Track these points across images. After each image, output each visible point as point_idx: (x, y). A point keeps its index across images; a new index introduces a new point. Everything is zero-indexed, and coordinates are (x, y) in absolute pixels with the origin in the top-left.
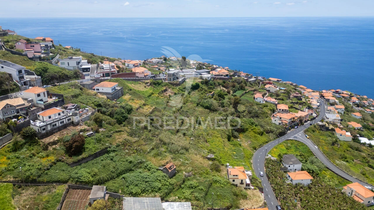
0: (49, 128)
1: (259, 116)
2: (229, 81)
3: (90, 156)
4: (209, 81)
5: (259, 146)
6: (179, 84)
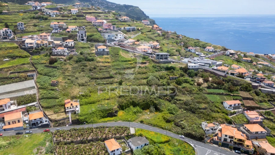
0: (56, 53)
1: (197, 113)
2: (220, 78)
3: (51, 66)
4: (189, 69)
5: (149, 124)
6: (158, 63)
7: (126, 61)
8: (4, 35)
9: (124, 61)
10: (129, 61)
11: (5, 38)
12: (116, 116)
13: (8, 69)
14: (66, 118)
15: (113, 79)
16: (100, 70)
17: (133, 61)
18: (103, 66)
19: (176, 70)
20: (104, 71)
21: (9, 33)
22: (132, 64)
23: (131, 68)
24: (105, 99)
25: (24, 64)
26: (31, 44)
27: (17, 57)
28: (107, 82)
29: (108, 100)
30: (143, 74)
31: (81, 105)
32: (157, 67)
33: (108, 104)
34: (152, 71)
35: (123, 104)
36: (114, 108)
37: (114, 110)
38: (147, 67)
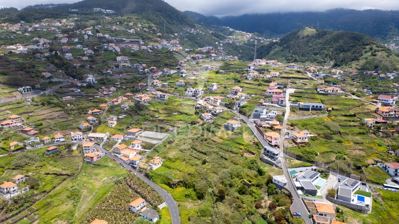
6: (261, 159)
7: (240, 144)
8: (194, 93)
9: (239, 144)
10: (243, 145)
11: (194, 96)
12: (173, 188)
13: (167, 121)
14: (145, 169)
15: (206, 156)
16: (208, 143)
17: (245, 147)
18: (213, 141)
19: (263, 176)
20: (210, 146)
21: (198, 92)
22: (241, 149)
23: (234, 153)
24: (178, 170)
25: (181, 120)
26: (200, 104)
27: (184, 113)
28: (197, 157)
29: (180, 171)
30: (235, 164)
31: (162, 165)
32: (256, 163)
33: (175, 175)
34: (243, 166)
35: (187, 182)
36: (174, 180)
37: (173, 182)
38: (246, 159)
